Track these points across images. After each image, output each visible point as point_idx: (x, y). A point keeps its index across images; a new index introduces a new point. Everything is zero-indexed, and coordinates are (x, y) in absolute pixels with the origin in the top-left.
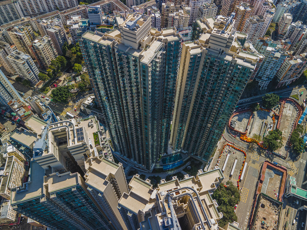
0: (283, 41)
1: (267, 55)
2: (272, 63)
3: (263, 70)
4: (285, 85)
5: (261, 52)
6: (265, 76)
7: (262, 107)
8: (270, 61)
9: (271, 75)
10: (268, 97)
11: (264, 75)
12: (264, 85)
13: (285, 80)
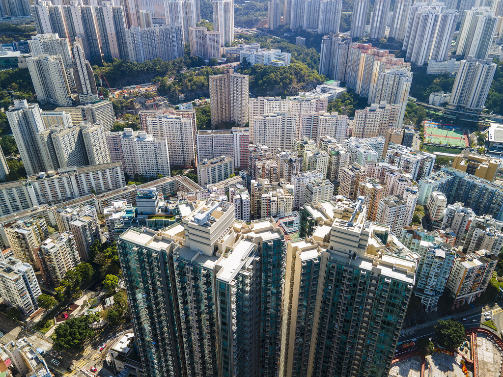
0: (442, 231)
1: (423, 254)
2: (435, 266)
3: (423, 278)
4: (466, 302)
5: (412, 249)
6: (429, 287)
7: (438, 345)
8: (431, 263)
9: (439, 287)
10: (444, 327)
11: (427, 287)
12: (430, 304)
13: (464, 294)
